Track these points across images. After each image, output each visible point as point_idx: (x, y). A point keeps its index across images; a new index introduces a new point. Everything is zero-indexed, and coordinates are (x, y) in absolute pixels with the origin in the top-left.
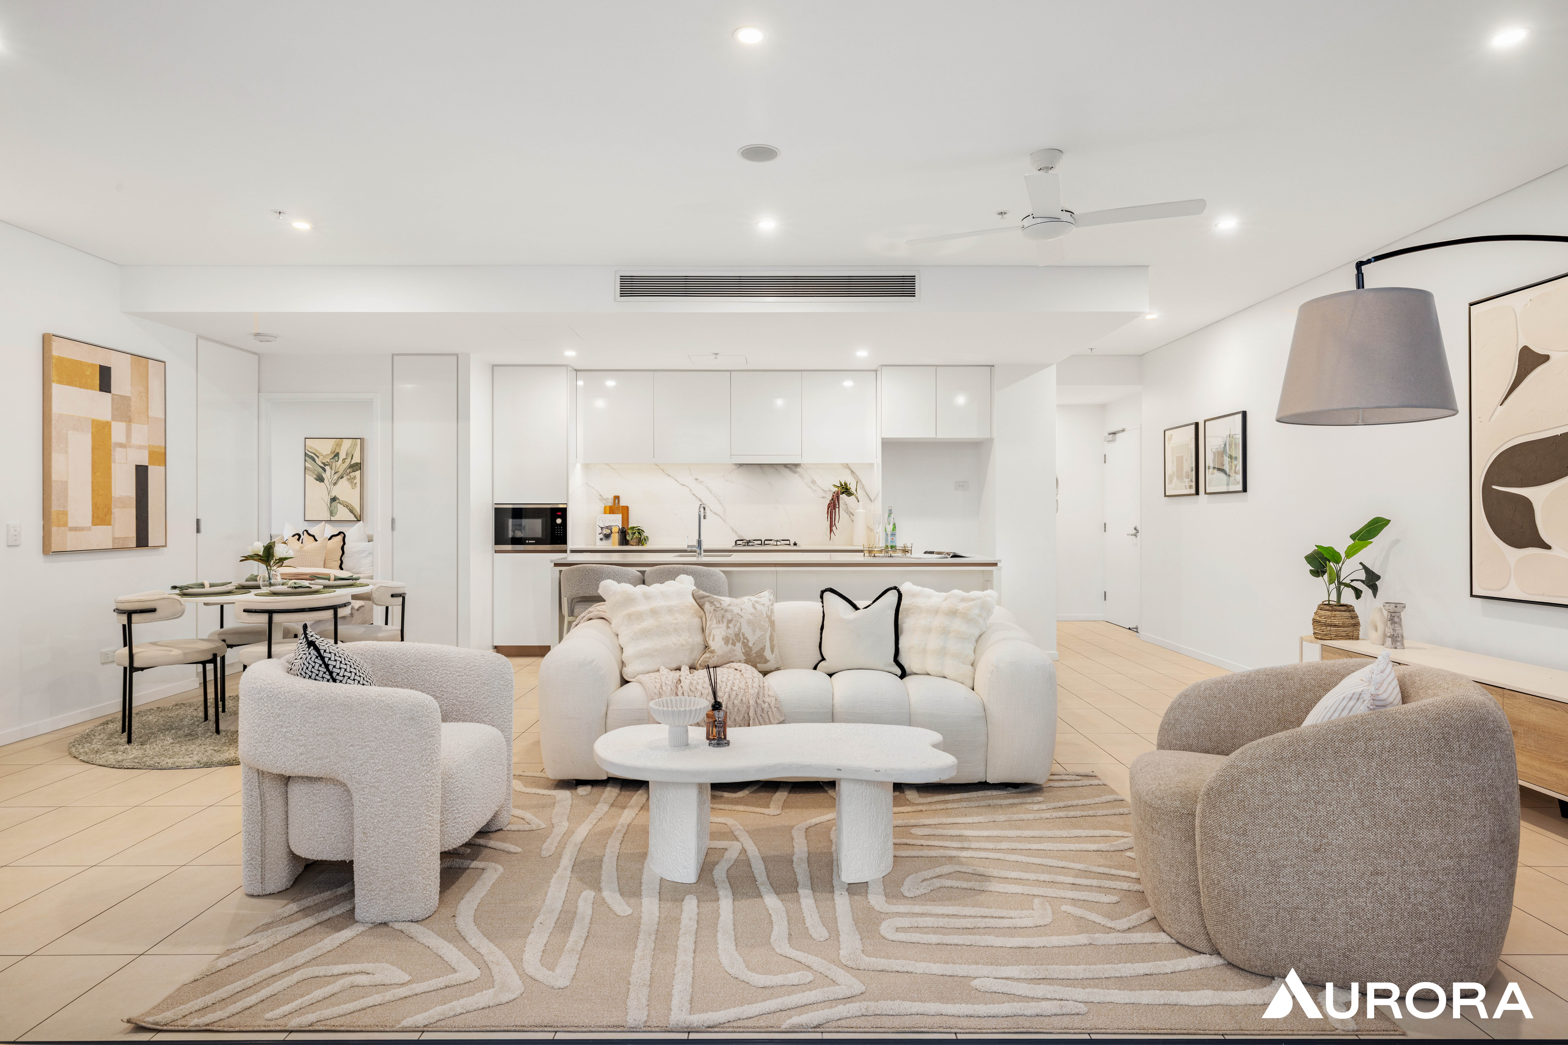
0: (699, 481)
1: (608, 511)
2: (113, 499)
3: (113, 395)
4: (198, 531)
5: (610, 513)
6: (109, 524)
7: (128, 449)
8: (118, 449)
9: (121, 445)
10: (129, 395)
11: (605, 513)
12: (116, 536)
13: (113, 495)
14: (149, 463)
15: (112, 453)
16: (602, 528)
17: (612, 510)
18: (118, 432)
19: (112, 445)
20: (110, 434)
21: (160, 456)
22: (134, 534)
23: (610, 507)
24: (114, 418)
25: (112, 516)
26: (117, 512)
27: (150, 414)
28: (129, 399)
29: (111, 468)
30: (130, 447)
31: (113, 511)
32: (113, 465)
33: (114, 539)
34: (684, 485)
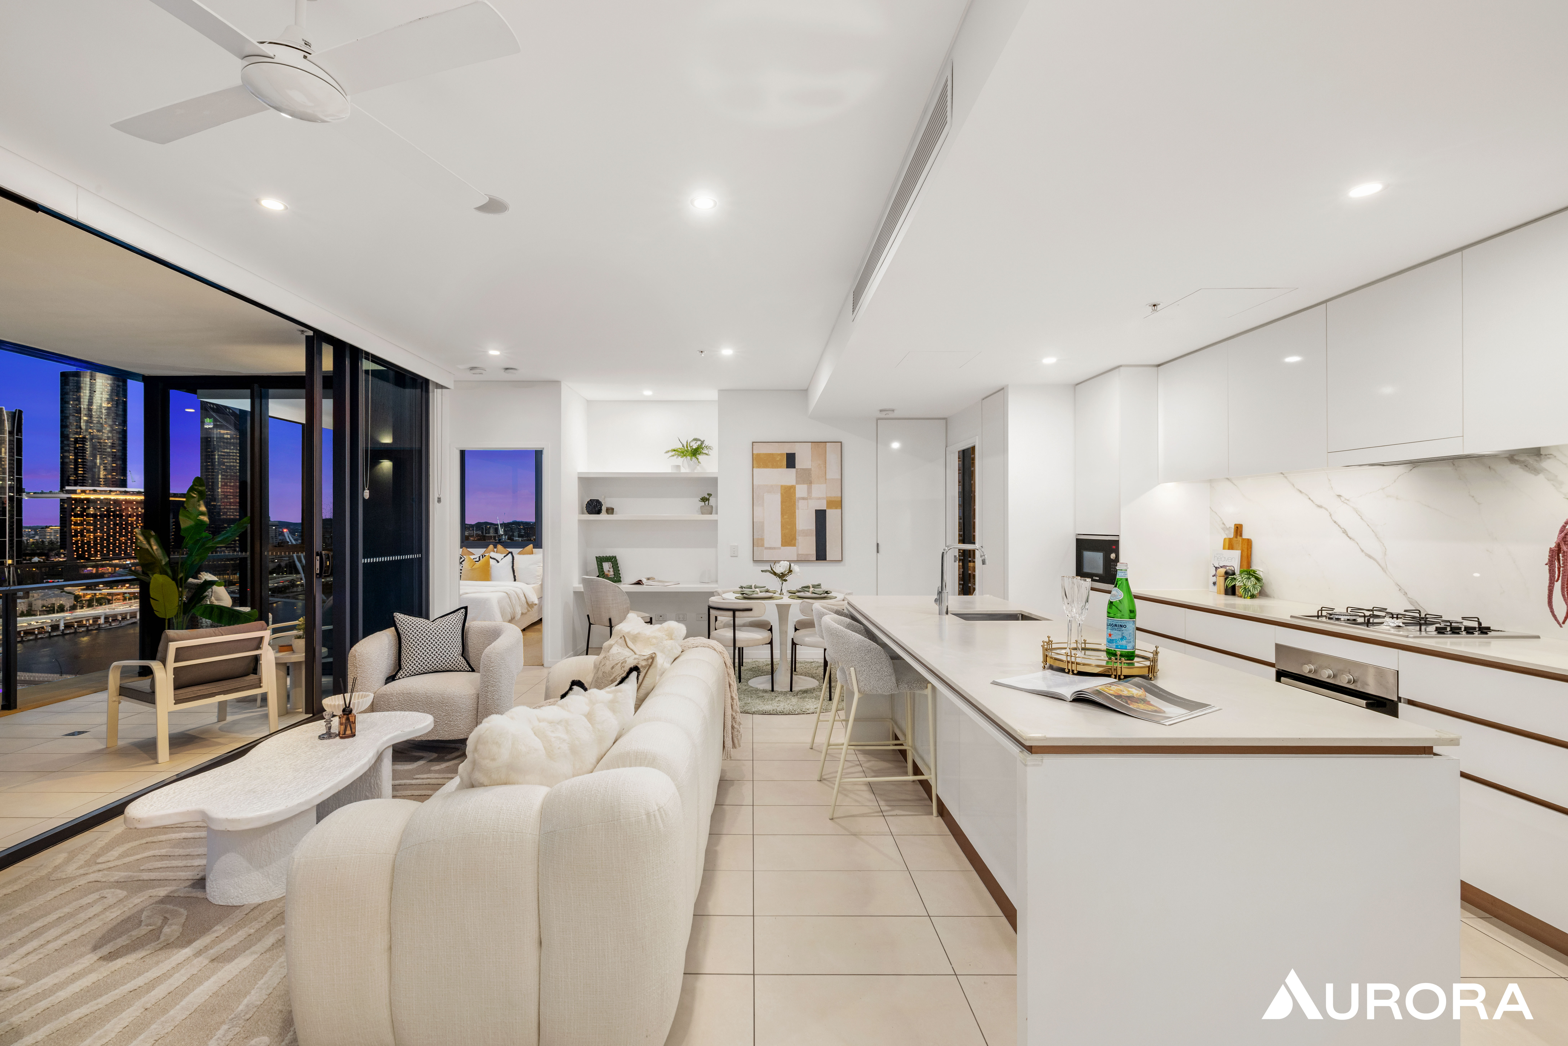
0: (1343, 499)
1: (1227, 546)
2: (797, 531)
3: (797, 469)
4: (878, 552)
5: (1229, 549)
6: (794, 545)
7: (809, 500)
8: (801, 501)
9: (803, 499)
10: (810, 467)
11: (1224, 549)
12: (800, 553)
13: (797, 529)
14: (827, 507)
15: (797, 504)
16: (1216, 568)
17: (1230, 545)
18: (801, 491)
19: (796, 499)
20: (795, 493)
21: (838, 504)
22: (815, 553)
23: (1230, 540)
24: (797, 483)
25: (797, 541)
26: (800, 539)
27: (827, 477)
28: (810, 470)
29: (795, 512)
30: (810, 499)
31: (797, 538)
32: (797, 511)
33: (798, 555)
34: (1320, 507)
